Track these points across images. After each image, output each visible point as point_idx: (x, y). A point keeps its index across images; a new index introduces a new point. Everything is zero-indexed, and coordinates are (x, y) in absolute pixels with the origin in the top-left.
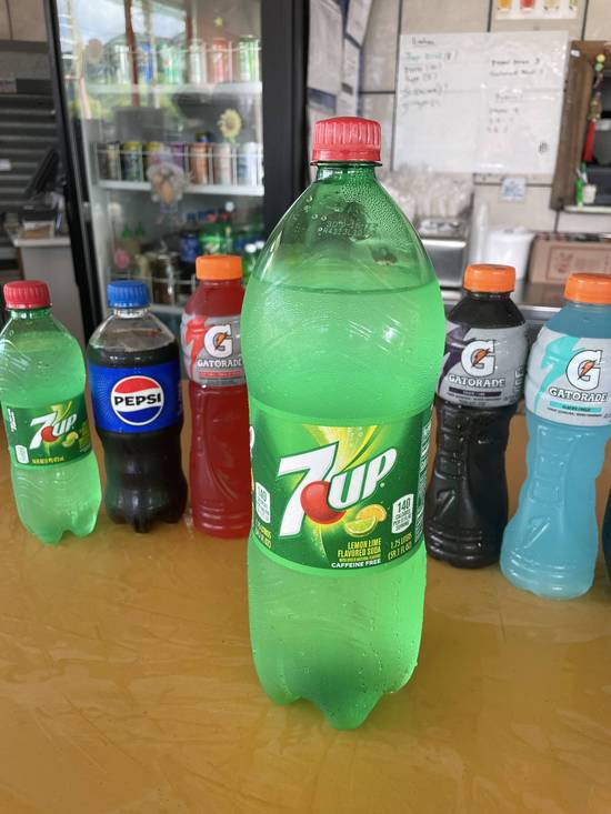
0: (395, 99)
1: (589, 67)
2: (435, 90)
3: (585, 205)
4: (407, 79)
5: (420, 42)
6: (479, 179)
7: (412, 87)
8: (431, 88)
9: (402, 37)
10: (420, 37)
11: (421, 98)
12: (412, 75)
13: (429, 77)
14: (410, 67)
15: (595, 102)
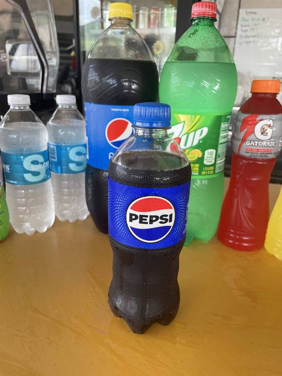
0: (235, 40)
2: (256, 36)
4: (242, 31)
5: (250, 13)
7: (244, 34)
8: (254, 35)
9: (241, 10)
10: (249, 10)
11: (248, 39)
12: (244, 28)
13: (253, 29)
14: (244, 24)
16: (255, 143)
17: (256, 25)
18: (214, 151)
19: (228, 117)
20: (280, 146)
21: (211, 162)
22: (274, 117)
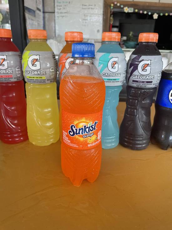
0: (55, 15)
1: (109, 8)
2: (66, 13)
11: (62, 15)
12: (59, 8)
13: (64, 8)
14: (58, 5)
15: (112, 18)
17: (65, 6)
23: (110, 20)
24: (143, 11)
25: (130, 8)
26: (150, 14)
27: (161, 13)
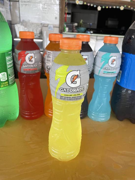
0: (19, 3)
3: (67, 32)
6: (43, 25)
8: (28, 1)
11: (26, 3)
15: (66, 8)
16: (27, 66)
18: (6, 73)
19: (9, 53)
20: (40, 66)
21: (5, 79)
22: (34, 52)
23: (65, 9)
24: (90, 4)
25: (80, 1)
26: (95, 6)
27: (104, 6)
